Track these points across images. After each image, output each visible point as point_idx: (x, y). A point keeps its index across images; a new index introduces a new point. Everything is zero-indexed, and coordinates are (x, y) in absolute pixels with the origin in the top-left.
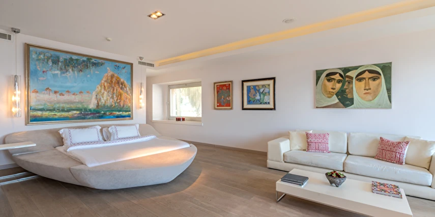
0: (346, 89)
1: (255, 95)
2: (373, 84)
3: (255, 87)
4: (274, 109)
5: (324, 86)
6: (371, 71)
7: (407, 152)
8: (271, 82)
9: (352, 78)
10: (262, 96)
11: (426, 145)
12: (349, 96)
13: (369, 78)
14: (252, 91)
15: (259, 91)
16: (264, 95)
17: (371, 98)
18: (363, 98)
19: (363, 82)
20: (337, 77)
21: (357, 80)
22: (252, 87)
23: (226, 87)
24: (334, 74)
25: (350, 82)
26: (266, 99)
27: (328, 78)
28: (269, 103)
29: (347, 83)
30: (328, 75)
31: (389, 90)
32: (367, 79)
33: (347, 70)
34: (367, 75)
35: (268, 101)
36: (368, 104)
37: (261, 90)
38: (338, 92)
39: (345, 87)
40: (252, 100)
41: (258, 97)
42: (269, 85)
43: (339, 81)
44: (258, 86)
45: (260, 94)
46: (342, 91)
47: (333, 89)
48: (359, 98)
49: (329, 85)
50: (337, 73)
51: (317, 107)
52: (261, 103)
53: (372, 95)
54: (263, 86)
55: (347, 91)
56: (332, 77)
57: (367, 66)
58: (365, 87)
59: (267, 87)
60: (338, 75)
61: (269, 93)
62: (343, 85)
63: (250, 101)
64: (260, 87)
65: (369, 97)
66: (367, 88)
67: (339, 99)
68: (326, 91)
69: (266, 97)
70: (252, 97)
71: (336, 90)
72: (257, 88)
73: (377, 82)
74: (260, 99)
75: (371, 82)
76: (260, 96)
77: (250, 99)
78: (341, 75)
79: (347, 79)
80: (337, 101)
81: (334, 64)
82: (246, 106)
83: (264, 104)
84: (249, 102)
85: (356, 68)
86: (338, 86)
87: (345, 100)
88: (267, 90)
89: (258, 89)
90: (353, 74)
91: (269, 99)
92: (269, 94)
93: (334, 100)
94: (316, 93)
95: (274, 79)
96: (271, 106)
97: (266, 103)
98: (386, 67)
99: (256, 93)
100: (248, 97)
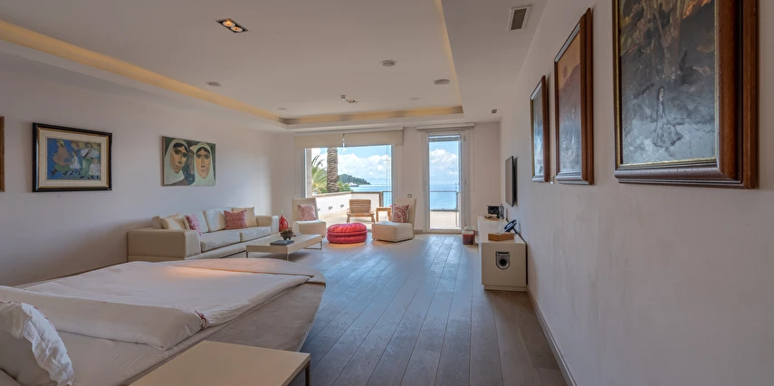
0: (189, 164)
1: (68, 161)
2: (206, 161)
3: (68, 143)
4: (109, 188)
5: (172, 158)
6: (204, 149)
8: (103, 140)
9: (193, 153)
10: (84, 163)
11: (252, 209)
12: (192, 172)
13: (204, 156)
14: (62, 151)
15: (77, 152)
16: (90, 161)
17: (205, 176)
18: (200, 175)
19: (201, 159)
20: (182, 149)
21: (197, 156)
22: (63, 143)
24: (181, 145)
25: (193, 158)
26: (93, 170)
27: (175, 149)
28: (98, 178)
29: (190, 158)
30: (175, 145)
31: (214, 169)
33: (190, 143)
34: (202, 152)
35: (97, 174)
36: (204, 181)
37: (84, 153)
38: (183, 167)
39: (189, 162)
40: (62, 171)
41: (76, 165)
42: (99, 145)
43: (185, 155)
44: (77, 143)
45: (81, 159)
47: (180, 163)
48: (198, 175)
49: (177, 157)
50: (183, 145)
51: (163, 185)
52: (82, 178)
53: (206, 172)
54: (87, 144)
55: (190, 166)
56: (179, 149)
57: (203, 143)
59: (95, 147)
60: (183, 147)
61: (99, 158)
63: (56, 171)
64: (81, 145)
65: (204, 174)
66: (203, 165)
67: (184, 175)
68: (173, 164)
69: (92, 166)
70: (62, 163)
71: (183, 165)
72: (74, 146)
73: (208, 160)
74: (81, 169)
75: (205, 159)
76: (81, 163)
77: (57, 168)
78: (186, 148)
79: (190, 154)
80: (183, 177)
81: (181, 134)
82: (44, 182)
83: (89, 179)
85: (196, 143)
86: (184, 159)
87: (189, 179)
88: (94, 153)
89: (76, 148)
90: (194, 149)
91: (99, 170)
92: (100, 162)
95: (110, 136)
96: (103, 183)
97: (92, 177)
98: (213, 147)
99: (73, 157)
100: (51, 162)
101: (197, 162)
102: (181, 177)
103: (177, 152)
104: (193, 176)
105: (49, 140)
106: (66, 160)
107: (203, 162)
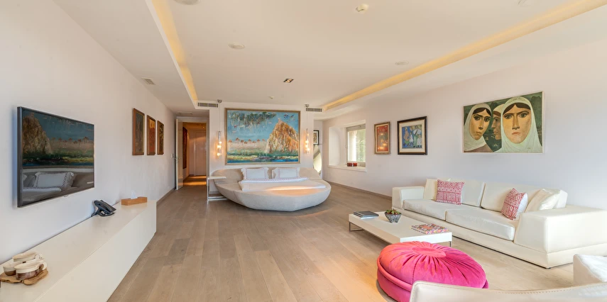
0: (494, 128)
1: (408, 138)
3: (409, 127)
4: (425, 153)
5: (472, 125)
6: (520, 105)
8: (422, 122)
9: (499, 114)
10: (415, 138)
12: (497, 137)
13: (518, 114)
14: (406, 133)
15: (412, 132)
16: (417, 137)
17: (520, 140)
18: (511, 140)
19: (512, 119)
20: (484, 114)
21: (505, 117)
22: (406, 128)
23: (385, 128)
24: (481, 110)
25: (498, 120)
26: (418, 142)
27: (476, 115)
28: (421, 147)
29: (494, 121)
30: (475, 112)
31: (539, 128)
32: (515, 115)
33: (494, 104)
34: (515, 110)
35: (421, 144)
36: (517, 146)
37: (414, 132)
38: (485, 133)
39: (493, 126)
40: (407, 144)
41: (411, 140)
43: (486, 119)
44: (411, 127)
45: (414, 135)
46: (490, 131)
47: (481, 128)
48: (507, 140)
49: (477, 123)
50: (485, 108)
51: (465, 152)
52: (414, 147)
53: (521, 135)
54: (416, 126)
55: (495, 130)
56: (480, 114)
57: (515, 98)
58: (514, 125)
59: (419, 128)
60: (485, 111)
61: (421, 134)
62: (491, 124)
63: (405, 144)
64: (413, 128)
65: (518, 138)
66: (516, 126)
67: (486, 141)
68: (473, 132)
69: (418, 139)
70: (407, 140)
71: (484, 130)
72: (411, 129)
73: (527, 117)
74: (414, 142)
75: (519, 118)
76: (413, 139)
77: (405, 142)
78: (488, 111)
79: (495, 116)
80: (485, 143)
81: (481, 97)
82: (402, 150)
83: (417, 147)
84: (404, 146)
85: (503, 101)
86: (486, 124)
87: (493, 143)
88: (419, 132)
90: (500, 109)
91: (421, 142)
92: (421, 136)
93: (482, 143)
94: (465, 134)
95: (426, 118)
96: (423, 150)
98: (535, 99)
99: (410, 135)
100: (403, 140)
102: (482, 142)
103: (476, 118)
104: (499, 142)
107: (515, 122)
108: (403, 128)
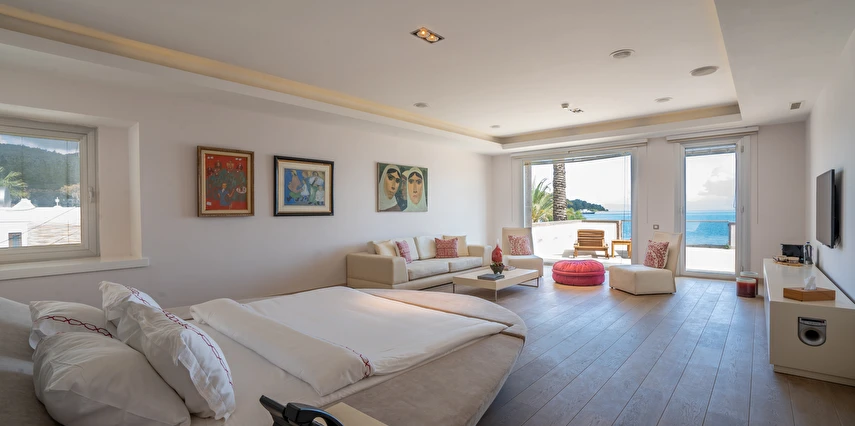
0: (402, 190)
1: (300, 188)
2: (418, 187)
3: (300, 172)
4: (331, 213)
5: (386, 184)
6: (416, 174)
7: (458, 249)
8: (327, 169)
9: (406, 179)
10: (312, 190)
11: (464, 238)
12: (404, 198)
13: (416, 181)
14: (295, 180)
15: (307, 180)
16: (317, 188)
17: (417, 202)
18: (413, 201)
19: (413, 184)
20: (395, 175)
21: (409, 181)
22: (295, 173)
23: (236, 163)
24: (393, 171)
25: (405, 183)
26: (319, 196)
27: (389, 174)
28: (323, 204)
29: (402, 184)
30: (389, 171)
31: (427, 195)
33: (403, 169)
34: (415, 177)
35: (322, 200)
36: (416, 207)
37: (311, 181)
38: (396, 193)
39: (401, 188)
40: (295, 197)
41: (305, 192)
43: (398, 181)
44: (306, 172)
45: (310, 186)
47: (393, 188)
48: (410, 201)
49: (390, 183)
50: (396, 170)
51: (378, 210)
52: (310, 203)
53: (417, 198)
54: (314, 172)
55: (403, 192)
56: (392, 174)
57: (415, 168)
58: (414, 189)
59: (320, 175)
60: (396, 172)
61: (324, 186)
63: (291, 198)
64: (309, 173)
65: (416, 200)
67: (397, 201)
68: (387, 190)
69: (318, 193)
70: (295, 190)
71: (395, 191)
72: (304, 175)
73: (420, 185)
74: (309, 196)
75: (417, 185)
76: (309, 190)
77: (291, 194)
78: (398, 174)
79: (403, 179)
80: (396, 203)
81: (394, 159)
82: (282, 208)
83: (315, 204)
84: (288, 201)
85: (409, 168)
86: (397, 185)
87: (402, 206)
88: (320, 181)
89: (306, 177)
90: (406, 174)
91: (324, 196)
92: (324, 189)
94: (377, 193)
95: (332, 164)
96: (326, 209)
97: (318, 203)
98: (425, 171)
99: (303, 185)
100: (287, 190)
101: (409, 188)
102: (394, 202)
103: (391, 178)
105: (286, 170)
106: (298, 188)
107: (415, 187)
108: (288, 172)
